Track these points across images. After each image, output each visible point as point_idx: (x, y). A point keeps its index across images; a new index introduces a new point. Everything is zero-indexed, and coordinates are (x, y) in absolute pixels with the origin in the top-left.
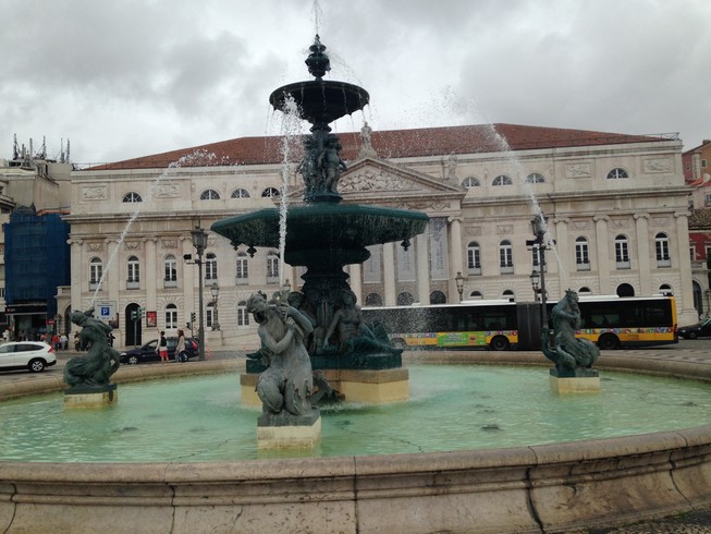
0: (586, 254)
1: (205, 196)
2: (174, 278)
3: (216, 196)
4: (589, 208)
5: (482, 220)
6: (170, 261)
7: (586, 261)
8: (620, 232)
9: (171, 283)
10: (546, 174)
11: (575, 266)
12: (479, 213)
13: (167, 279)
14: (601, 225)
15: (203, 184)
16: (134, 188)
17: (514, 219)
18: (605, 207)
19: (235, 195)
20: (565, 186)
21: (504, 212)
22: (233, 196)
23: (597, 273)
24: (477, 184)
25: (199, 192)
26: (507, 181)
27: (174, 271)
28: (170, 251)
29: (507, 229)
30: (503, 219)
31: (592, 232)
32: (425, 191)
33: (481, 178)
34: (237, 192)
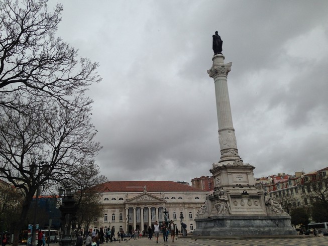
0: (191, 216)
1: (105, 199)
3: (108, 199)
4: (192, 205)
5: (169, 207)
10: (182, 197)
11: (189, 219)
12: (169, 205)
14: (194, 209)
15: (105, 196)
17: (176, 207)
18: (195, 206)
19: (112, 199)
20: (187, 200)
21: (174, 205)
24: (168, 199)
26: (175, 198)
29: (175, 209)
30: (174, 207)
31: (192, 211)
32: (158, 201)
33: (169, 197)
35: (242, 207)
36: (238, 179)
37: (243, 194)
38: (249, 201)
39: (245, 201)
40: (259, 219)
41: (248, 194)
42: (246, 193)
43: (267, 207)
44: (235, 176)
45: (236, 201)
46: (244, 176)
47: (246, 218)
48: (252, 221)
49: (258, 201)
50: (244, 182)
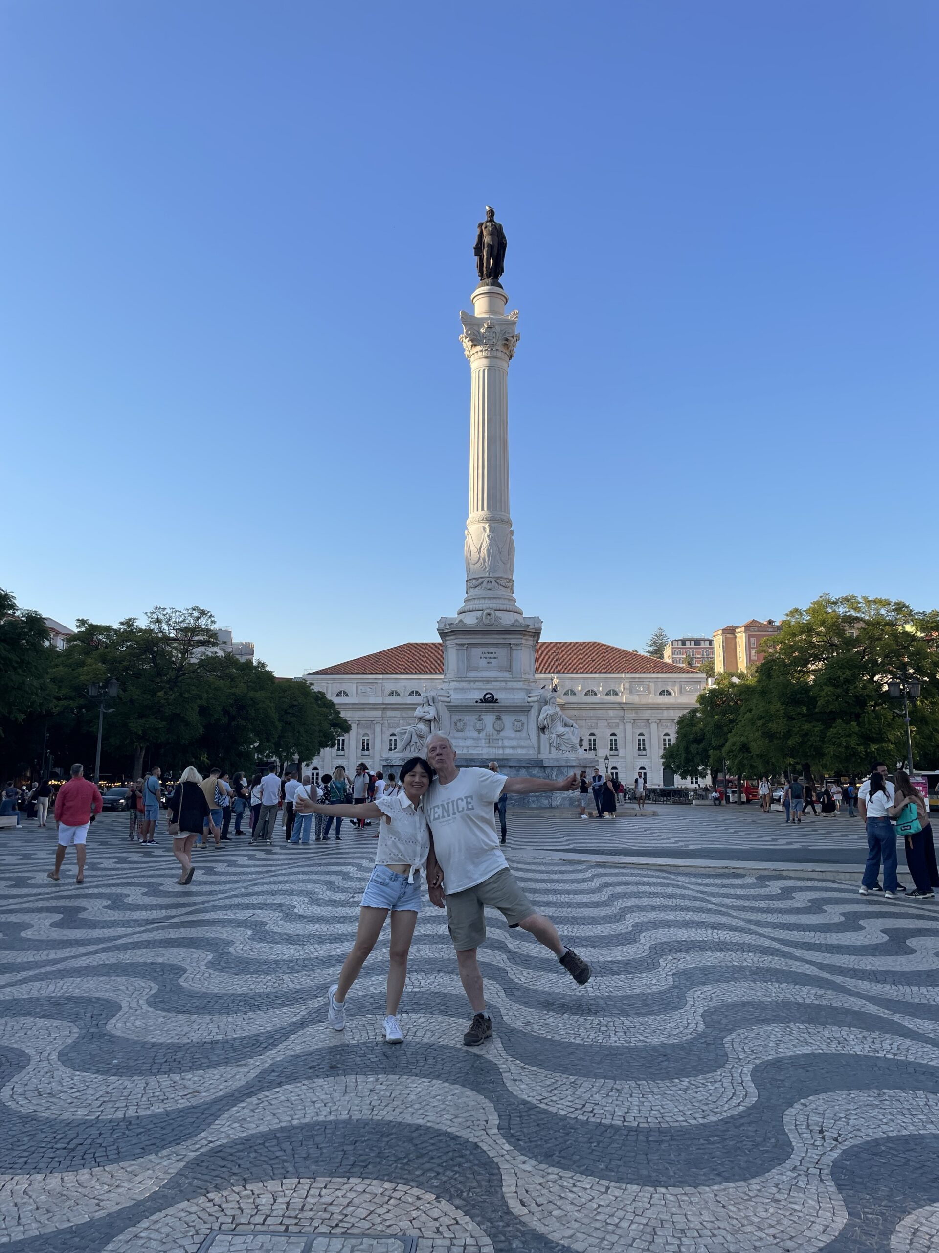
0: (644, 745)
1: (391, 694)
2: (368, 749)
3: (397, 694)
6: (366, 738)
7: (644, 749)
8: (666, 731)
9: (366, 753)
10: (619, 691)
13: (363, 749)
15: (390, 686)
16: (344, 687)
17: (598, 719)
18: (657, 714)
22: (410, 695)
23: (650, 757)
24: (573, 693)
25: (387, 692)
27: (368, 745)
28: (366, 731)
29: (593, 725)
30: (591, 719)
31: (648, 730)
33: (577, 690)
34: (413, 692)
35: (475, 734)
36: (483, 663)
37: (484, 701)
38: (499, 718)
39: (489, 719)
40: (510, 767)
41: (496, 701)
42: (493, 700)
43: (542, 735)
44: (477, 652)
45: (461, 721)
46: (502, 653)
49: (523, 718)
50: (501, 669)
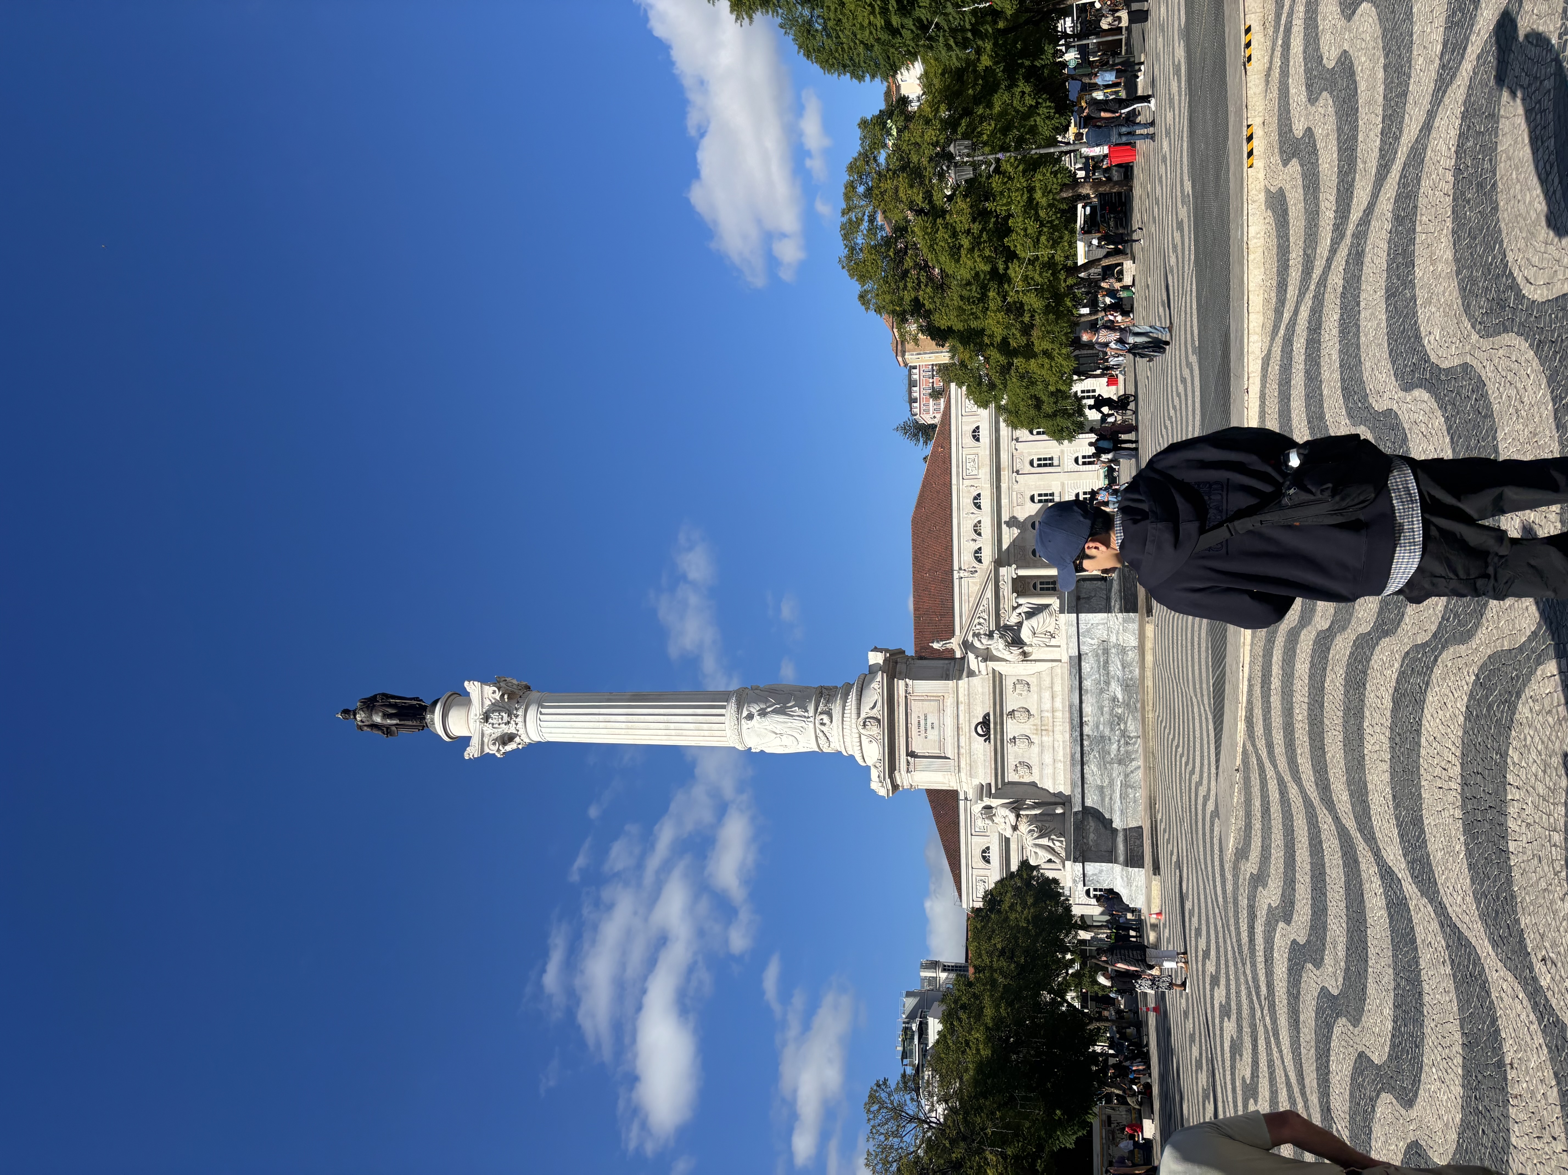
0: (1045, 460)
4: (1004, 456)
7: (1051, 459)
10: (974, 493)
11: (1056, 470)
16: (977, 853)
20: (985, 476)
24: (980, 550)
26: (978, 524)
31: (1025, 455)
33: (976, 547)
37: (986, 736)
38: (1012, 715)
39: (1012, 728)
41: (987, 719)
42: (985, 723)
44: (918, 744)
45: (1016, 770)
47: (1078, 756)
48: (1087, 730)
49: (1011, 682)
50: (941, 710)
